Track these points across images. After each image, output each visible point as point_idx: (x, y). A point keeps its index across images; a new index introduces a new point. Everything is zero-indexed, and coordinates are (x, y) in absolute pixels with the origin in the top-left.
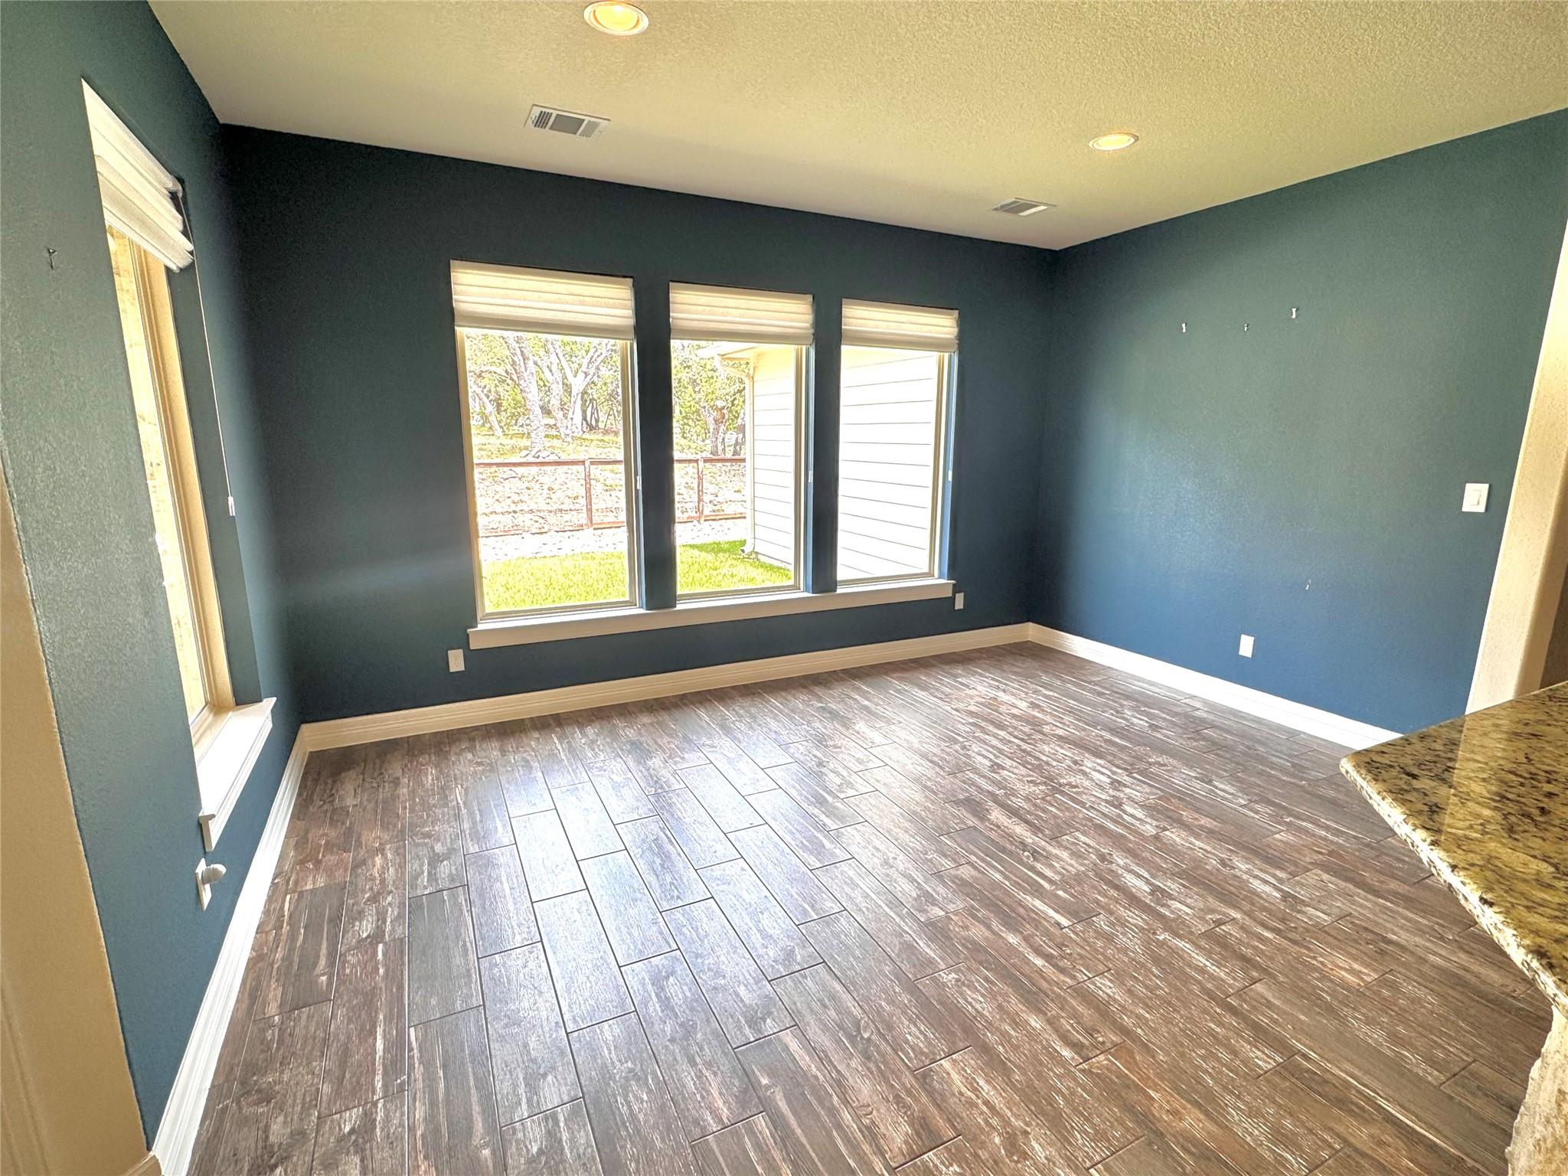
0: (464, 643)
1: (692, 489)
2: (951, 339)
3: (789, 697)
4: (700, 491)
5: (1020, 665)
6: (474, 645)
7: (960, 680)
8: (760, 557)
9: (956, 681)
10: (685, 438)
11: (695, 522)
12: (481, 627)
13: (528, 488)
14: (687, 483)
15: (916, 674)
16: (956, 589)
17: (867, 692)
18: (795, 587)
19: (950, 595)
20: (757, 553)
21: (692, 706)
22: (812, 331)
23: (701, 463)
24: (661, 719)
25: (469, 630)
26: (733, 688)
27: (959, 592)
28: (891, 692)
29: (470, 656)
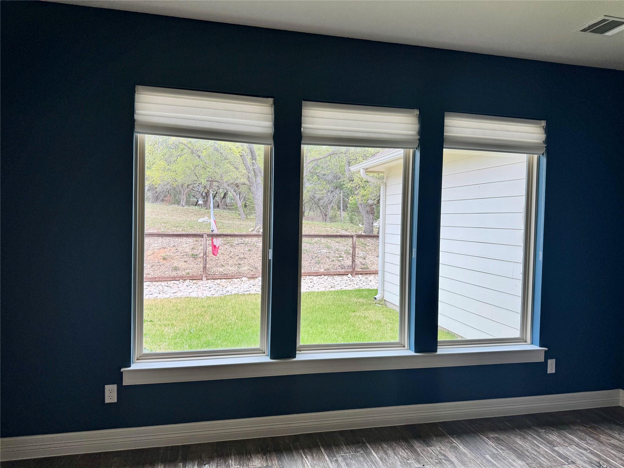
0: (118, 379)
1: (349, 254)
2: (539, 143)
3: (390, 452)
4: (354, 256)
5: (617, 436)
6: (126, 381)
7: (556, 448)
8: (387, 303)
9: (554, 451)
10: (352, 223)
11: (349, 275)
12: (133, 367)
13: (249, 250)
14: (346, 250)
15: (512, 437)
16: (548, 355)
17: (464, 454)
18: (401, 345)
19: (542, 359)
20: (385, 300)
21: (301, 451)
22: (418, 137)
23: (355, 238)
24: (270, 464)
25: (122, 370)
26: (342, 433)
27: (551, 358)
28: (488, 457)
29: (122, 390)
